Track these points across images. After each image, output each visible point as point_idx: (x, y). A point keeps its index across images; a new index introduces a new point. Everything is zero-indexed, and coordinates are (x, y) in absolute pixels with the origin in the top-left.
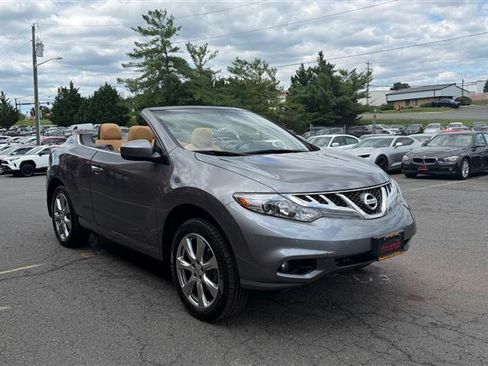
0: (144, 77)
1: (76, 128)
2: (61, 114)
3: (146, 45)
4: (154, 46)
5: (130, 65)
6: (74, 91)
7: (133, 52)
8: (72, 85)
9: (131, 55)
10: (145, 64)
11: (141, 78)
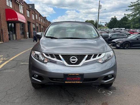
0: (133, 13)
1: (114, 29)
2: (111, 25)
3: (135, 3)
4: (137, 3)
5: (129, 10)
6: (115, 18)
7: (130, 6)
8: (115, 17)
9: (129, 6)
10: (133, 9)
11: (131, 14)
